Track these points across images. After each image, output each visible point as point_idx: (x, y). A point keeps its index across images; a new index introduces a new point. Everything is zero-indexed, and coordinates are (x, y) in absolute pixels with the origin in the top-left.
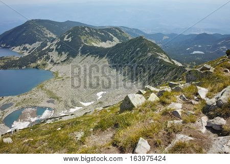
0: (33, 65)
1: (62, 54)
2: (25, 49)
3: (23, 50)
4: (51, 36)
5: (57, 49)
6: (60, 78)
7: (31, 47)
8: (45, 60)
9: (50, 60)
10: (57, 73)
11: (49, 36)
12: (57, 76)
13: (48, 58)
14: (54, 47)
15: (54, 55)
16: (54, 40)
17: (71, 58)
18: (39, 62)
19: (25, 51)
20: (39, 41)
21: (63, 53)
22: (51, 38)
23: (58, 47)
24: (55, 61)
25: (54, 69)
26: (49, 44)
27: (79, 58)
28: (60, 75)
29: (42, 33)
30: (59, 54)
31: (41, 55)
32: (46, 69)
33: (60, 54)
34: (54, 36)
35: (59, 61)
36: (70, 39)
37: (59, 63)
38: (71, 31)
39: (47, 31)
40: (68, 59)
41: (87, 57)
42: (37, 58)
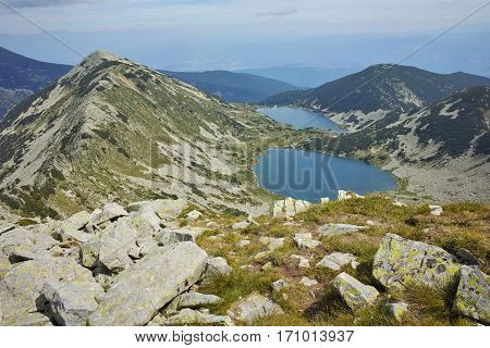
0: (361, 154)
1: (427, 143)
2: (353, 119)
3: (348, 121)
4: (411, 101)
5: (418, 132)
6: (408, 193)
7: (366, 118)
8: (387, 149)
9: (397, 152)
10: (405, 183)
11: (406, 100)
13: (394, 146)
14: (413, 125)
15: (409, 143)
16: (416, 110)
17: (446, 156)
18: (373, 151)
19: (352, 124)
21: (430, 141)
22: (412, 105)
23: (421, 126)
24: (407, 156)
25: (401, 172)
26: (403, 117)
27: (466, 160)
28: (410, 188)
29: (394, 93)
30: (420, 142)
31: (381, 137)
32: (384, 168)
33: (423, 142)
34: (418, 103)
35: (417, 158)
36: (455, 114)
37: (415, 162)
38: (462, 95)
39: (405, 91)
40: (438, 156)
41: (488, 161)
42: (371, 142)
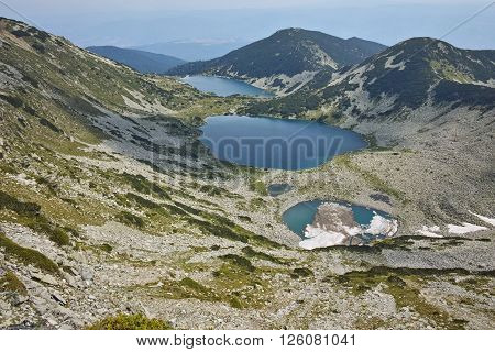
0: (312, 114)
3: (274, 85)
5: (366, 86)
8: (339, 107)
10: (372, 139)
12: (374, 144)
14: (358, 81)
15: (360, 99)
17: (405, 108)
19: (278, 88)
20: (310, 69)
21: (383, 95)
24: (362, 111)
27: (428, 110)
32: (342, 126)
33: (375, 96)
36: (401, 65)
40: (396, 109)
41: (453, 108)
42: (319, 100)
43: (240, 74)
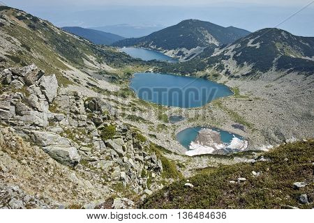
0: (200, 74)
1: (243, 65)
2: (181, 53)
3: (178, 55)
5: (235, 57)
8: (217, 70)
9: (224, 71)
10: (236, 90)
12: (237, 94)
13: (221, 67)
14: (230, 54)
15: (231, 65)
17: (258, 72)
19: (181, 56)
21: (245, 63)
23: (237, 54)
24: (232, 73)
25: (231, 84)
27: (273, 73)
28: (242, 94)
30: (238, 64)
32: (219, 82)
33: (240, 64)
35: (239, 75)
36: (258, 45)
40: (253, 72)
41: (288, 73)
42: (205, 65)
43: (157, 47)
